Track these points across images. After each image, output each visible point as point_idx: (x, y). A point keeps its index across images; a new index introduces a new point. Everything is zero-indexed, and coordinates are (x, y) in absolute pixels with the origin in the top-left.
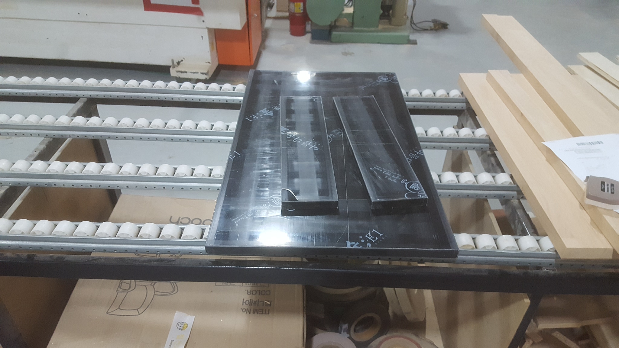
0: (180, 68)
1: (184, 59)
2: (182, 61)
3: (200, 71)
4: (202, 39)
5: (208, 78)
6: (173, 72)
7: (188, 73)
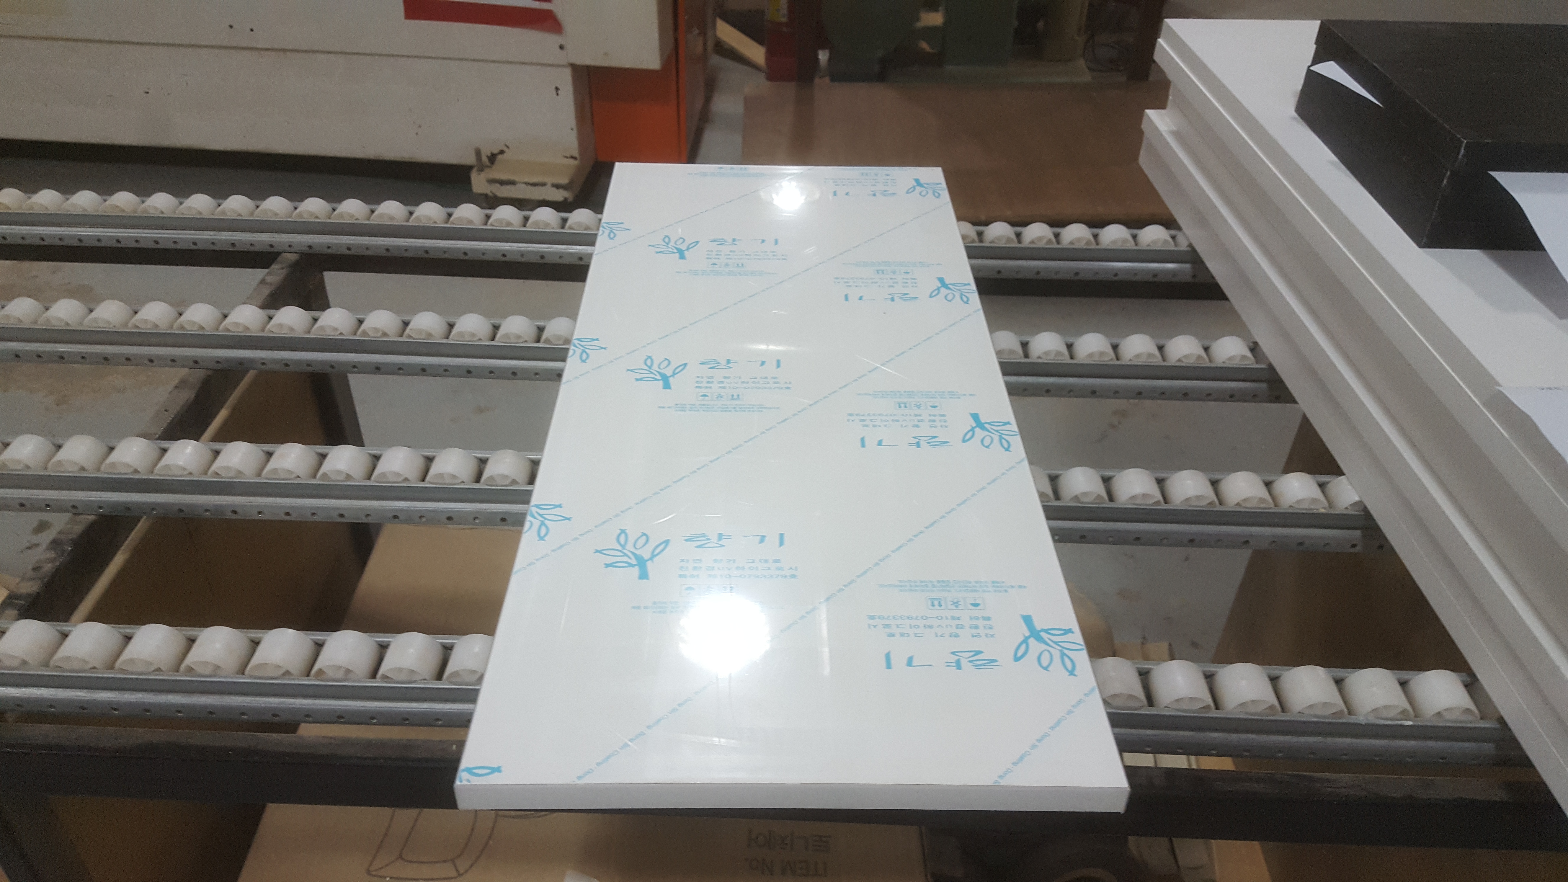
0: (497, 173)
1: (508, 147)
2: (502, 152)
3: (550, 180)
4: (558, 94)
5: (571, 199)
6: (479, 183)
7: (518, 185)
